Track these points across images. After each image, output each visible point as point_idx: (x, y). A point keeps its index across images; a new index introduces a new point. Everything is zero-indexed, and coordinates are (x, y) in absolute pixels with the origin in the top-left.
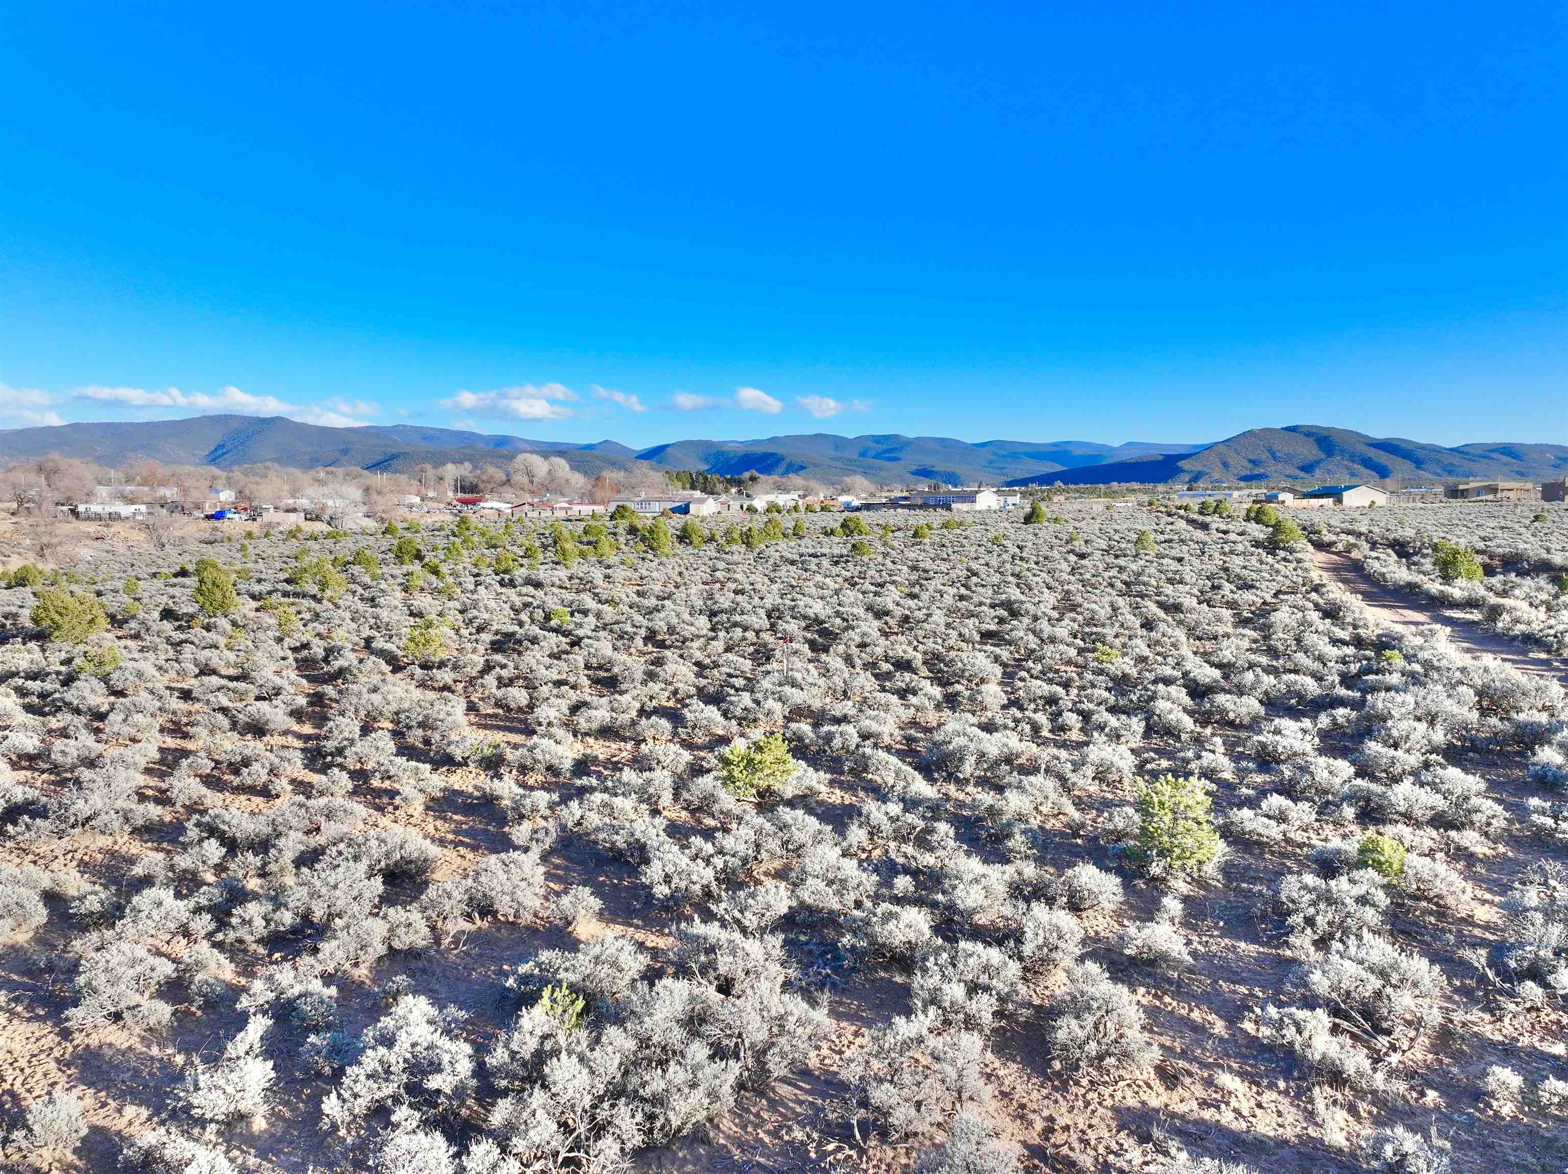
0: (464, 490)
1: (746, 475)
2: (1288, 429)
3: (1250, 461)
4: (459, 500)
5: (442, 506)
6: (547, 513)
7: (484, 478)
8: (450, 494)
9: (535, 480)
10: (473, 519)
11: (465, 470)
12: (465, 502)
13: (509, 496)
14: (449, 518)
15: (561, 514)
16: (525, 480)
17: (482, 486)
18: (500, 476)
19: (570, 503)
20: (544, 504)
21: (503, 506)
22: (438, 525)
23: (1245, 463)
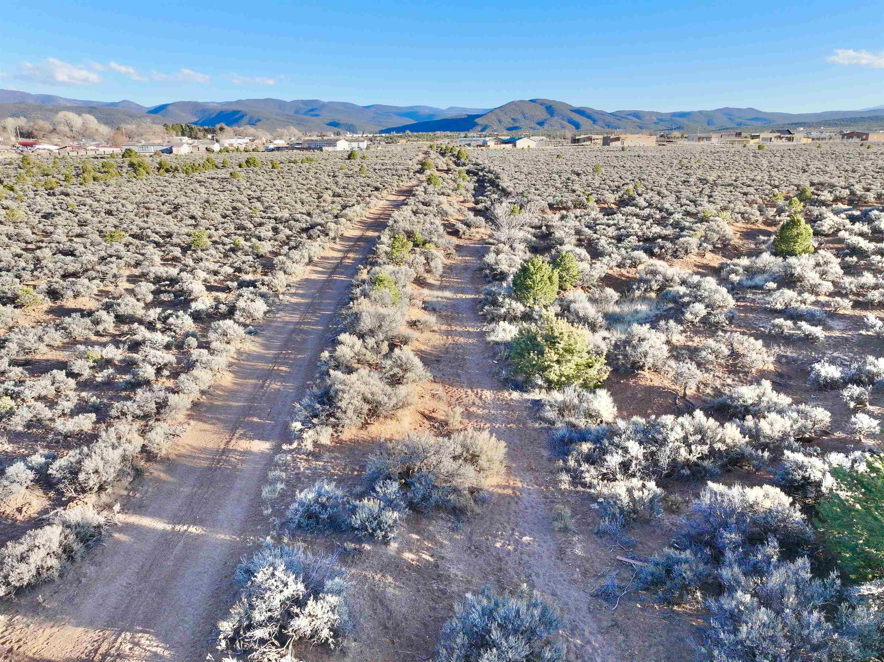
0: (22, 135)
1: (218, 126)
2: (532, 101)
3: (513, 119)
4: (20, 143)
5: (9, 147)
6: (82, 152)
7: (36, 127)
8: (13, 139)
9: (74, 129)
10: (32, 157)
11: (22, 122)
12: (25, 145)
13: (56, 140)
14: (15, 156)
15: (92, 154)
16: (67, 129)
17: (35, 133)
18: (48, 126)
19: (98, 146)
20: (80, 147)
21: (54, 148)
22: (8, 161)
23: (510, 120)
